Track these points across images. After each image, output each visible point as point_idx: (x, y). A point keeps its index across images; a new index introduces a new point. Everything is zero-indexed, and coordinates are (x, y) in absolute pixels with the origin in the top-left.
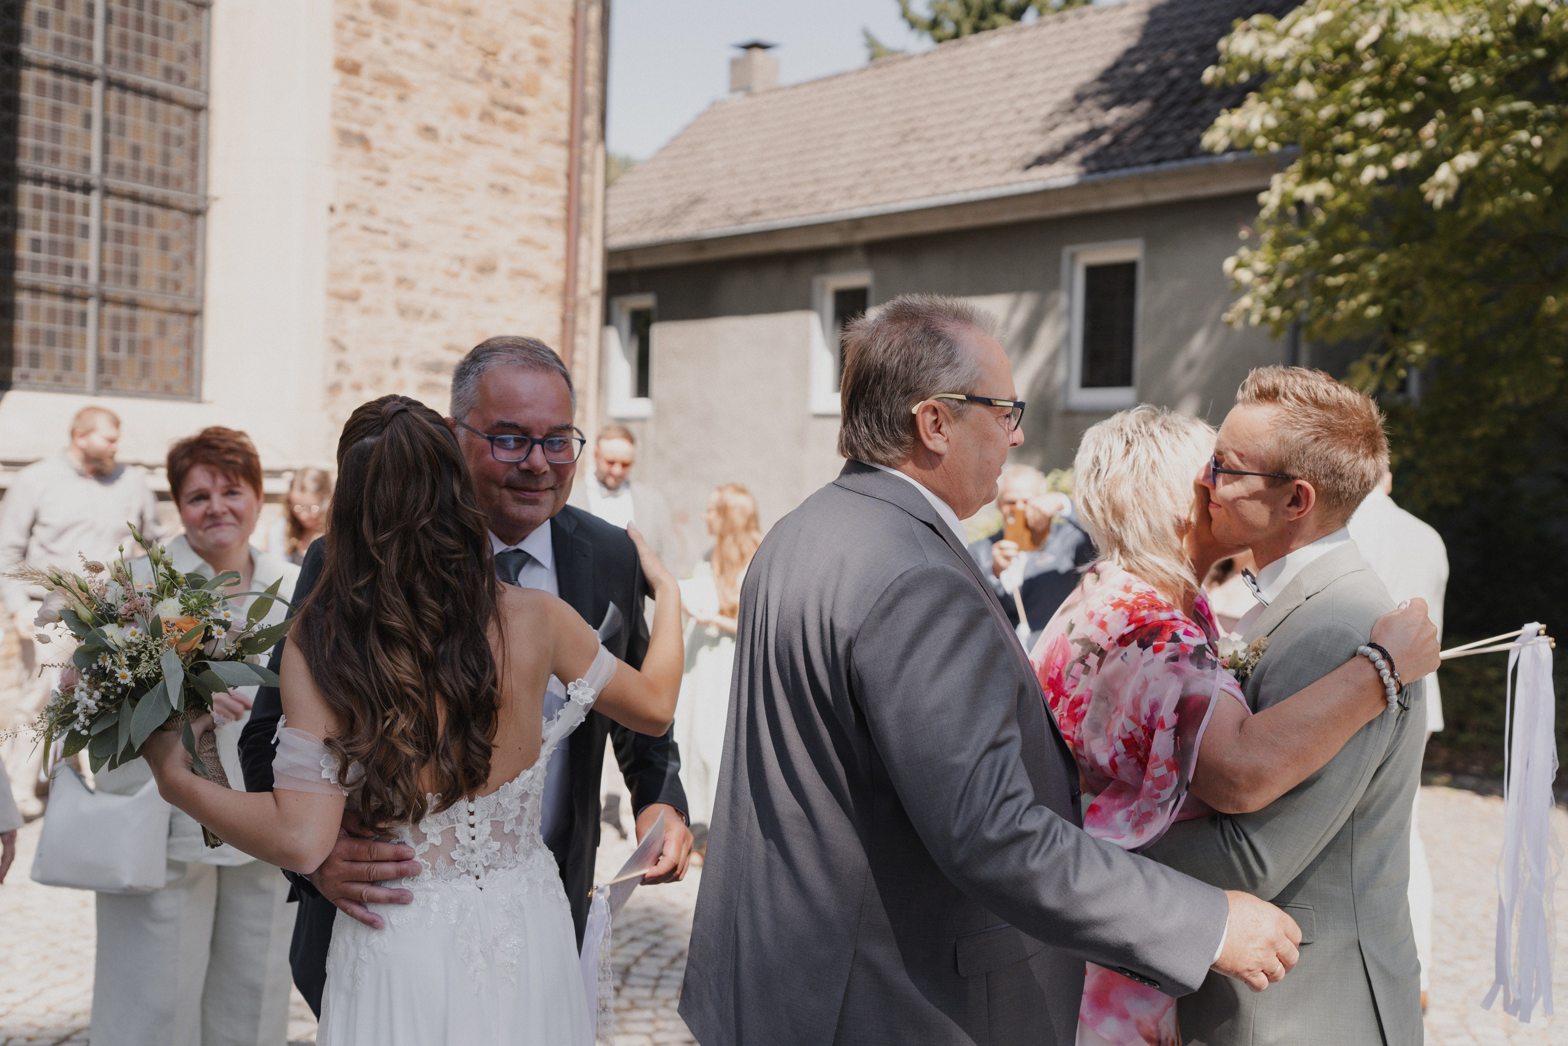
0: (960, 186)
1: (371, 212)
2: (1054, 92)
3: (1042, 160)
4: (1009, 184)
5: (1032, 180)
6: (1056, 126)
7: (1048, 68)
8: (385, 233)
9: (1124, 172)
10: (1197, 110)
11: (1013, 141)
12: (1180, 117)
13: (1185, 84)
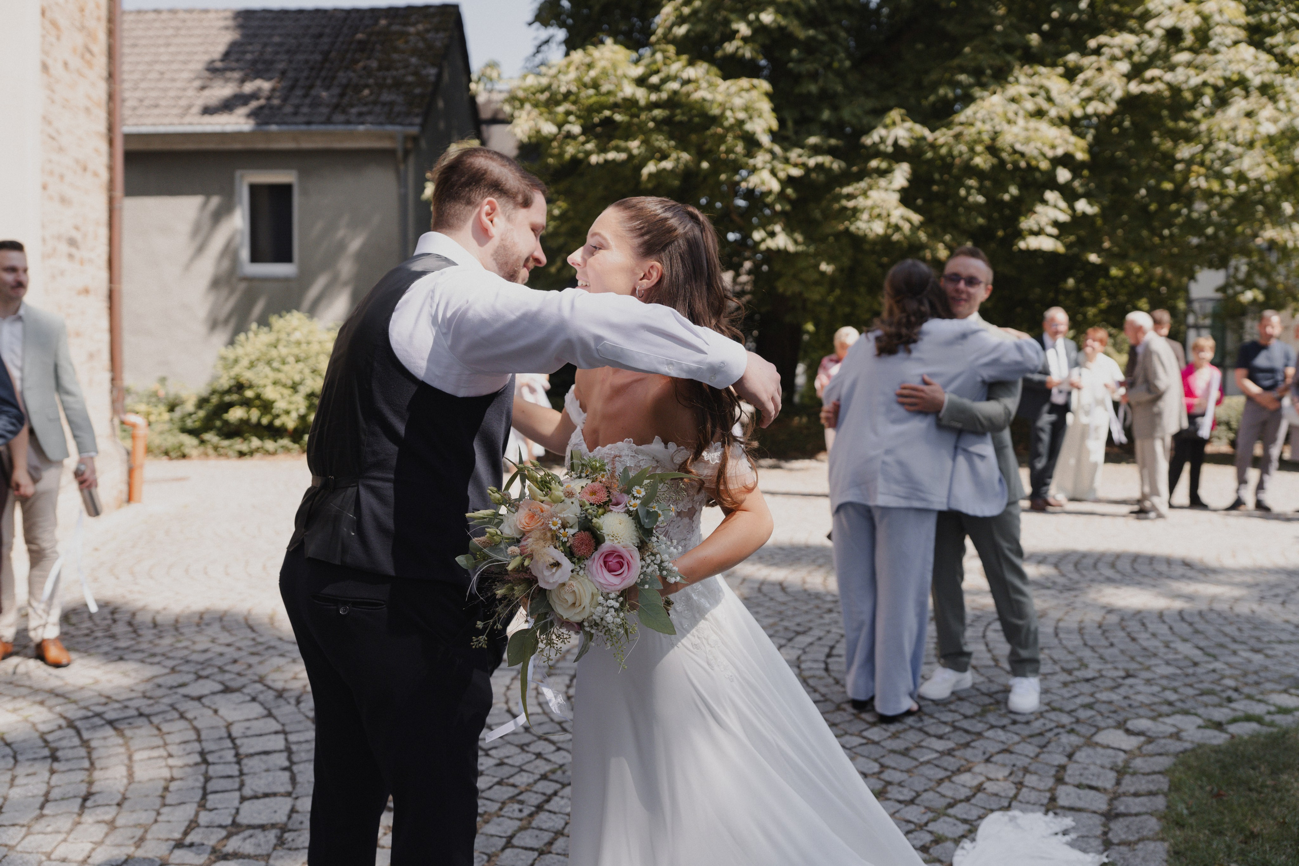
0: (149, 121)
1: (50, 123)
2: (185, 62)
3: (208, 111)
4: (190, 124)
5: (208, 124)
6: (203, 88)
7: (168, 45)
8: (53, 138)
9: (284, 128)
10: (314, 92)
11: (172, 93)
12: (306, 96)
13: (291, 74)
